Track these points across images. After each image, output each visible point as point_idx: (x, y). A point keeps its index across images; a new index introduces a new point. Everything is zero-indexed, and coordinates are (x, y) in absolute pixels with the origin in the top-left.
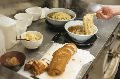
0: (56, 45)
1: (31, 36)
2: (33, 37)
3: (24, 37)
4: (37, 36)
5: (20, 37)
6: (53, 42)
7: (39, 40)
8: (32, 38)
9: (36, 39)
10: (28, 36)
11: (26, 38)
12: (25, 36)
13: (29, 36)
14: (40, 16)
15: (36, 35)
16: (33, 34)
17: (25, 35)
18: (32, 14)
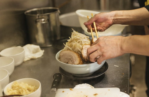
0: (63, 92)
1: (21, 88)
2: (24, 88)
3: (8, 92)
4: (29, 85)
5: (3, 93)
6: (55, 90)
7: (34, 91)
8: (22, 91)
9: (29, 91)
10: (15, 88)
11: (13, 93)
12: (10, 90)
13: (17, 88)
14: (24, 58)
15: (27, 85)
16: (22, 83)
17: (10, 88)
18: (12, 57)
